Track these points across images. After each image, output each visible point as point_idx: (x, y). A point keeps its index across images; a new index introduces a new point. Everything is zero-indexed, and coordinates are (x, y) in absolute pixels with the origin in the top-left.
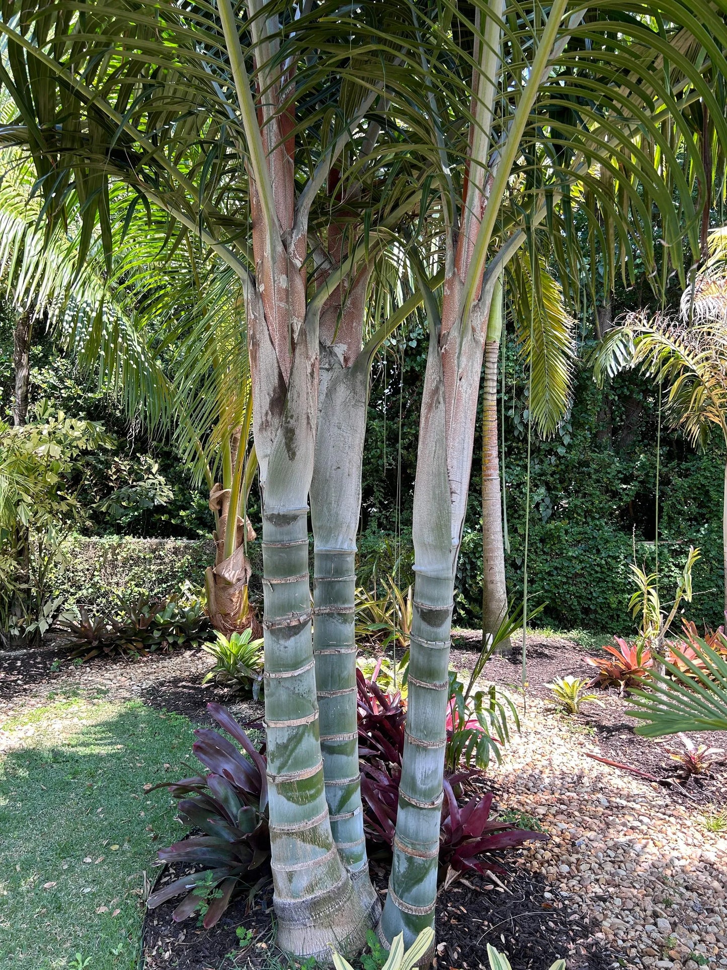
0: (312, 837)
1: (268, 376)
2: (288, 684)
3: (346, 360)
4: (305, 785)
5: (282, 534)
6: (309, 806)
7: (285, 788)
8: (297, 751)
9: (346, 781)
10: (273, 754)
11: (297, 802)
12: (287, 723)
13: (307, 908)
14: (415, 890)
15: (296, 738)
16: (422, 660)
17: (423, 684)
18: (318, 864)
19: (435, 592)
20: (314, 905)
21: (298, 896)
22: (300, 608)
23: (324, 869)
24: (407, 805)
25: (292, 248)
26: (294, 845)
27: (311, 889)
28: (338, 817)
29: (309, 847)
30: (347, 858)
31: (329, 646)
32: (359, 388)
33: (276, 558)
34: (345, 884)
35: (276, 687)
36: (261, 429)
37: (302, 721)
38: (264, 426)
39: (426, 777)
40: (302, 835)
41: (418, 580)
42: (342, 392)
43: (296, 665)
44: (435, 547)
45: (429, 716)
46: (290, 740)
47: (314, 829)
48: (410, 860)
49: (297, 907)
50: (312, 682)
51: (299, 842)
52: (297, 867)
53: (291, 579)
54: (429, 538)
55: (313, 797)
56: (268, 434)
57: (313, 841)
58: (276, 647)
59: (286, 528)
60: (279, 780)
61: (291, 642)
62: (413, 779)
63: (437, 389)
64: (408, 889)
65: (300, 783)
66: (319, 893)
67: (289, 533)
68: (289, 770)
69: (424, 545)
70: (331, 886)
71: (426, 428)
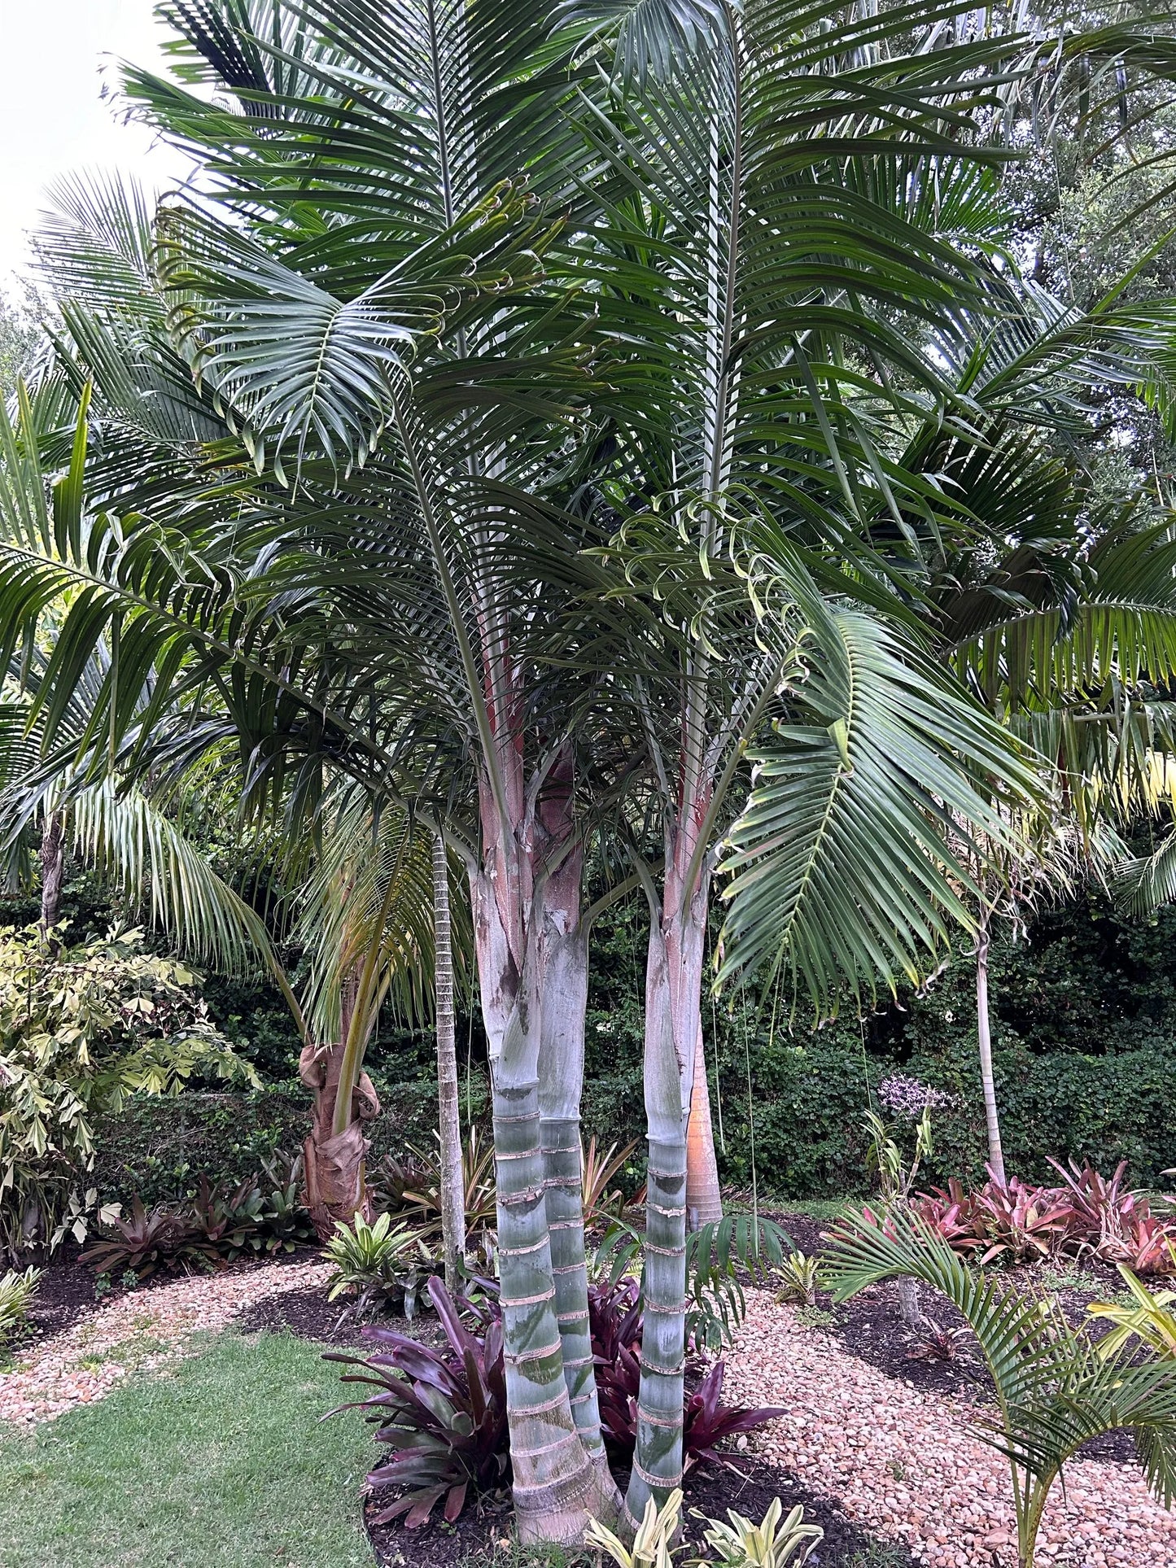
0: (554, 1417)
1: (498, 956)
2: (526, 1261)
3: (566, 926)
4: (545, 1363)
5: (516, 1108)
6: (551, 1385)
7: (527, 1368)
8: (538, 1328)
9: (581, 1361)
10: (512, 1334)
11: (540, 1382)
12: (527, 1300)
13: (554, 1493)
14: (661, 1461)
15: (536, 1315)
16: (660, 1227)
17: (661, 1251)
18: (562, 1447)
19: (670, 1160)
20: (561, 1490)
21: (542, 1482)
22: (535, 1182)
23: (569, 1451)
24: (649, 1373)
25: (523, 839)
26: (538, 1427)
27: (556, 1472)
28: (575, 1401)
29: (552, 1428)
30: (587, 1443)
31: (557, 1220)
32: (580, 953)
33: (511, 1133)
34: (588, 1467)
35: (515, 1265)
36: (491, 1006)
37: (542, 1297)
38: (494, 1003)
39: (669, 1343)
40: (545, 1416)
41: (652, 1149)
42: (564, 957)
43: (533, 1242)
44: (667, 1117)
45: (669, 1281)
46: (530, 1318)
47: (557, 1409)
48: (655, 1429)
49: (542, 1494)
50: (547, 1257)
51: (542, 1424)
52: (541, 1451)
53: (527, 1154)
54: (661, 1108)
55: (555, 1376)
56: (499, 1010)
57: (557, 1422)
58: (512, 1223)
59: (520, 1102)
60: (520, 1359)
61: (528, 1218)
62: (656, 1345)
63: (661, 967)
64: (654, 1461)
65: (542, 1361)
66: (564, 1476)
67: (523, 1107)
68: (531, 1348)
69: (655, 1114)
70: (577, 1469)
71: (652, 1002)
